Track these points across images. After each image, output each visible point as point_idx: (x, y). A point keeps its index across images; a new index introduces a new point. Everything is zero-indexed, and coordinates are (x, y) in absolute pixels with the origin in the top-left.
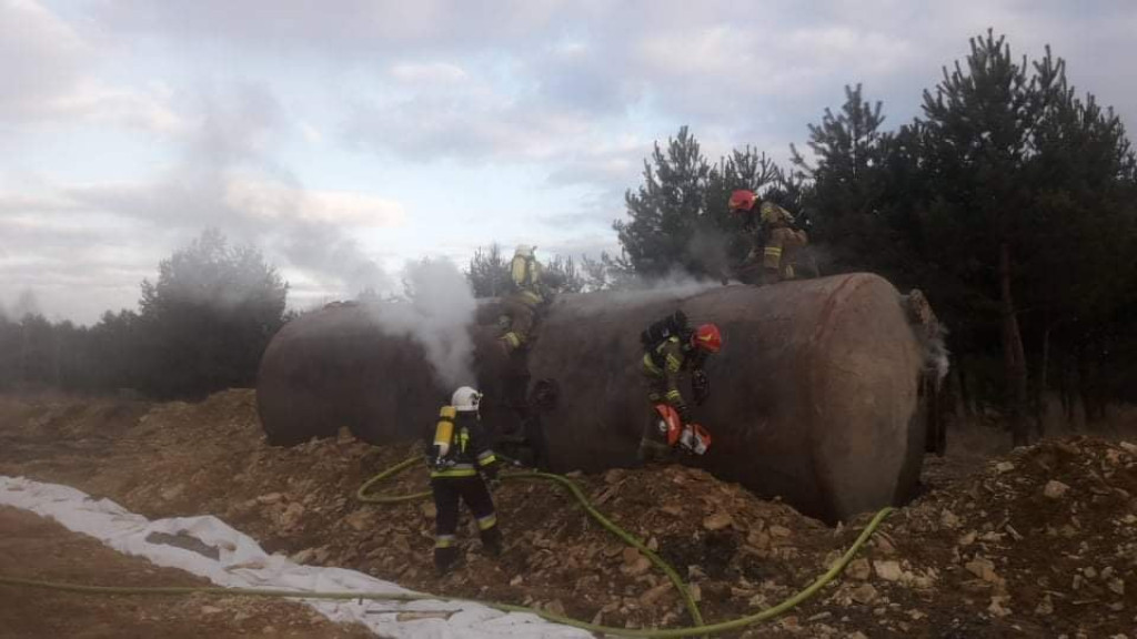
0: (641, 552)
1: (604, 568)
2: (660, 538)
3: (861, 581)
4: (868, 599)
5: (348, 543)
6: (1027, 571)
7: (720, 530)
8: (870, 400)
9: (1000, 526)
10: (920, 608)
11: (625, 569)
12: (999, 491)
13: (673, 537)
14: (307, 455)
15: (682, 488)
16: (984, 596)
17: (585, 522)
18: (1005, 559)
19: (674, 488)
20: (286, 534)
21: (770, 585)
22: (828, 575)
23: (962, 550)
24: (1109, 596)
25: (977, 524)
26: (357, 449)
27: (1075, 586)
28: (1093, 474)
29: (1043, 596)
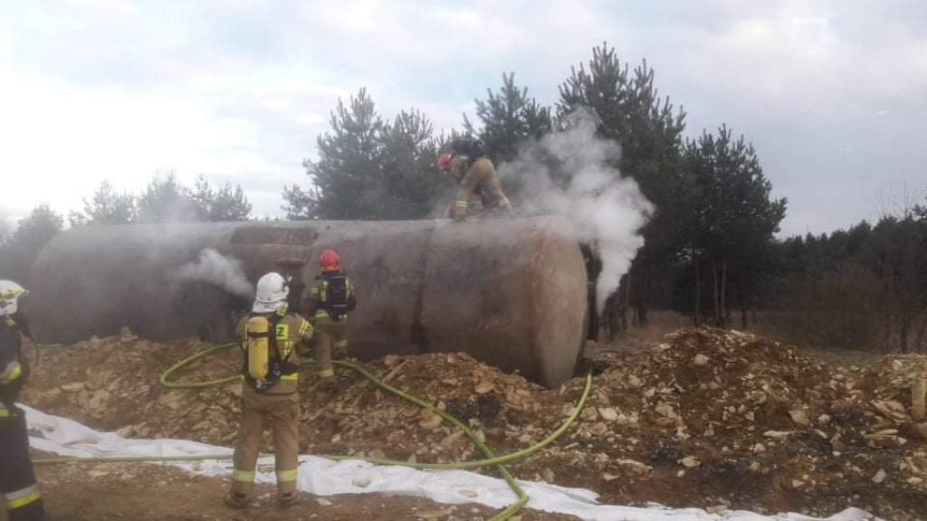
0: (435, 412)
1: (406, 425)
2: (446, 401)
3: (592, 421)
4: (602, 432)
5: (166, 420)
6: (694, 411)
7: (487, 394)
8: (565, 304)
9: (669, 384)
10: (635, 436)
11: (423, 425)
12: (665, 361)
13: (455, 400)
14: (94, 351)
15: (455, 366)
16: (672, 427)
17: (378, 394)
18: (678, 404)
19: (448, 367)
20: (100, 416)
21: (530, 428)
22: (571, 419)
23: (649, 401)
24: (746, 422)
25: (655, 383)
26: (143, 345)
27: (725, 418)
28: (723, 350)
29: (708, 425)
